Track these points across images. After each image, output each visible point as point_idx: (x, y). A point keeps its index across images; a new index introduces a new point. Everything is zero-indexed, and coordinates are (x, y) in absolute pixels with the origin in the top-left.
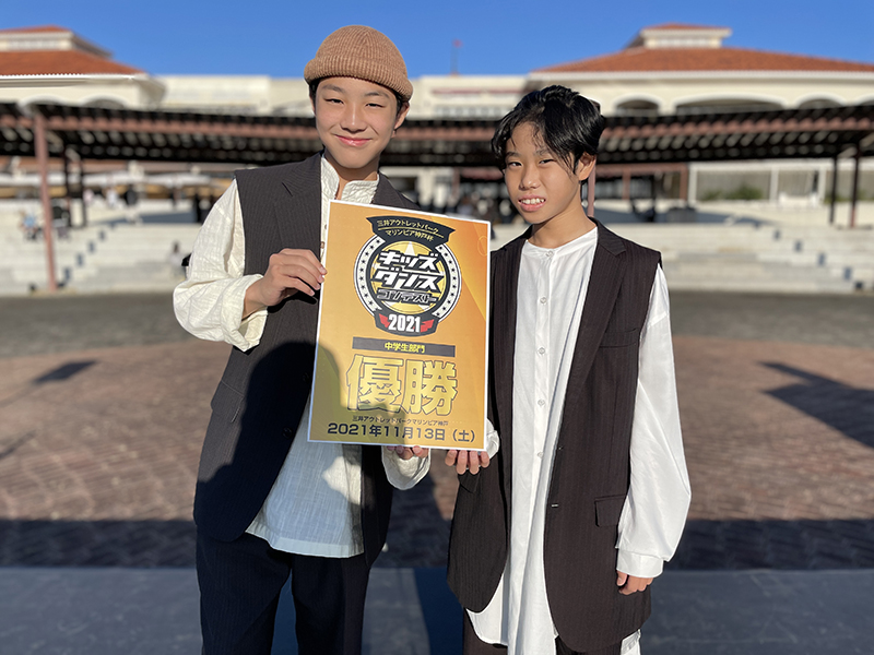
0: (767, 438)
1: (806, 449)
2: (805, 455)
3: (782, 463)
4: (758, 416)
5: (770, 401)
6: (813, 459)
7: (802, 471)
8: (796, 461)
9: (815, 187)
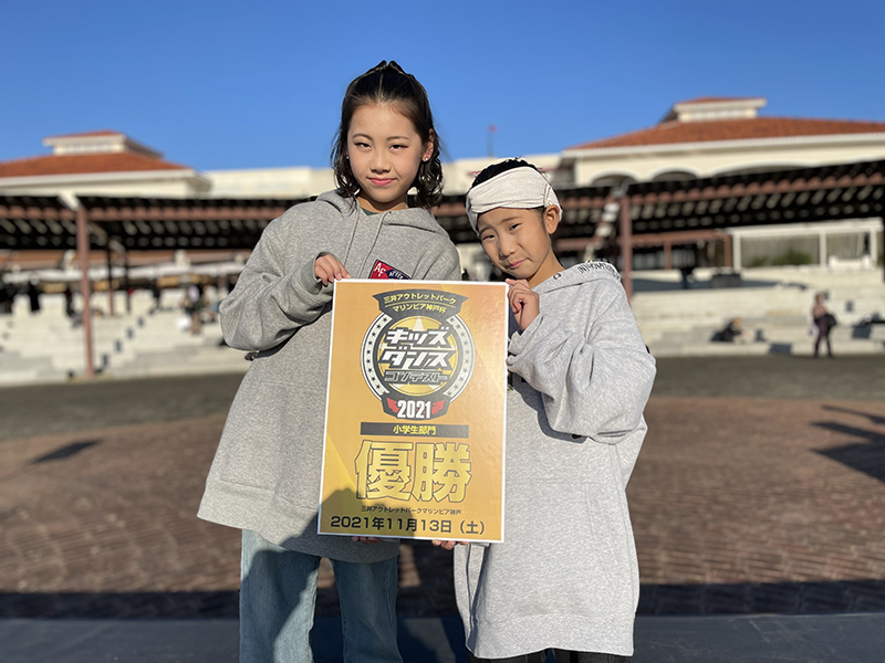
0: (811, 494)
1: (854, 503)
2: (853, 510)
3: (826, 518)
4: (803, 472)
5: (817, 458)
6: (862, 513)
7: (848, 526)
8: (842, 516)
9: (867, 250)
